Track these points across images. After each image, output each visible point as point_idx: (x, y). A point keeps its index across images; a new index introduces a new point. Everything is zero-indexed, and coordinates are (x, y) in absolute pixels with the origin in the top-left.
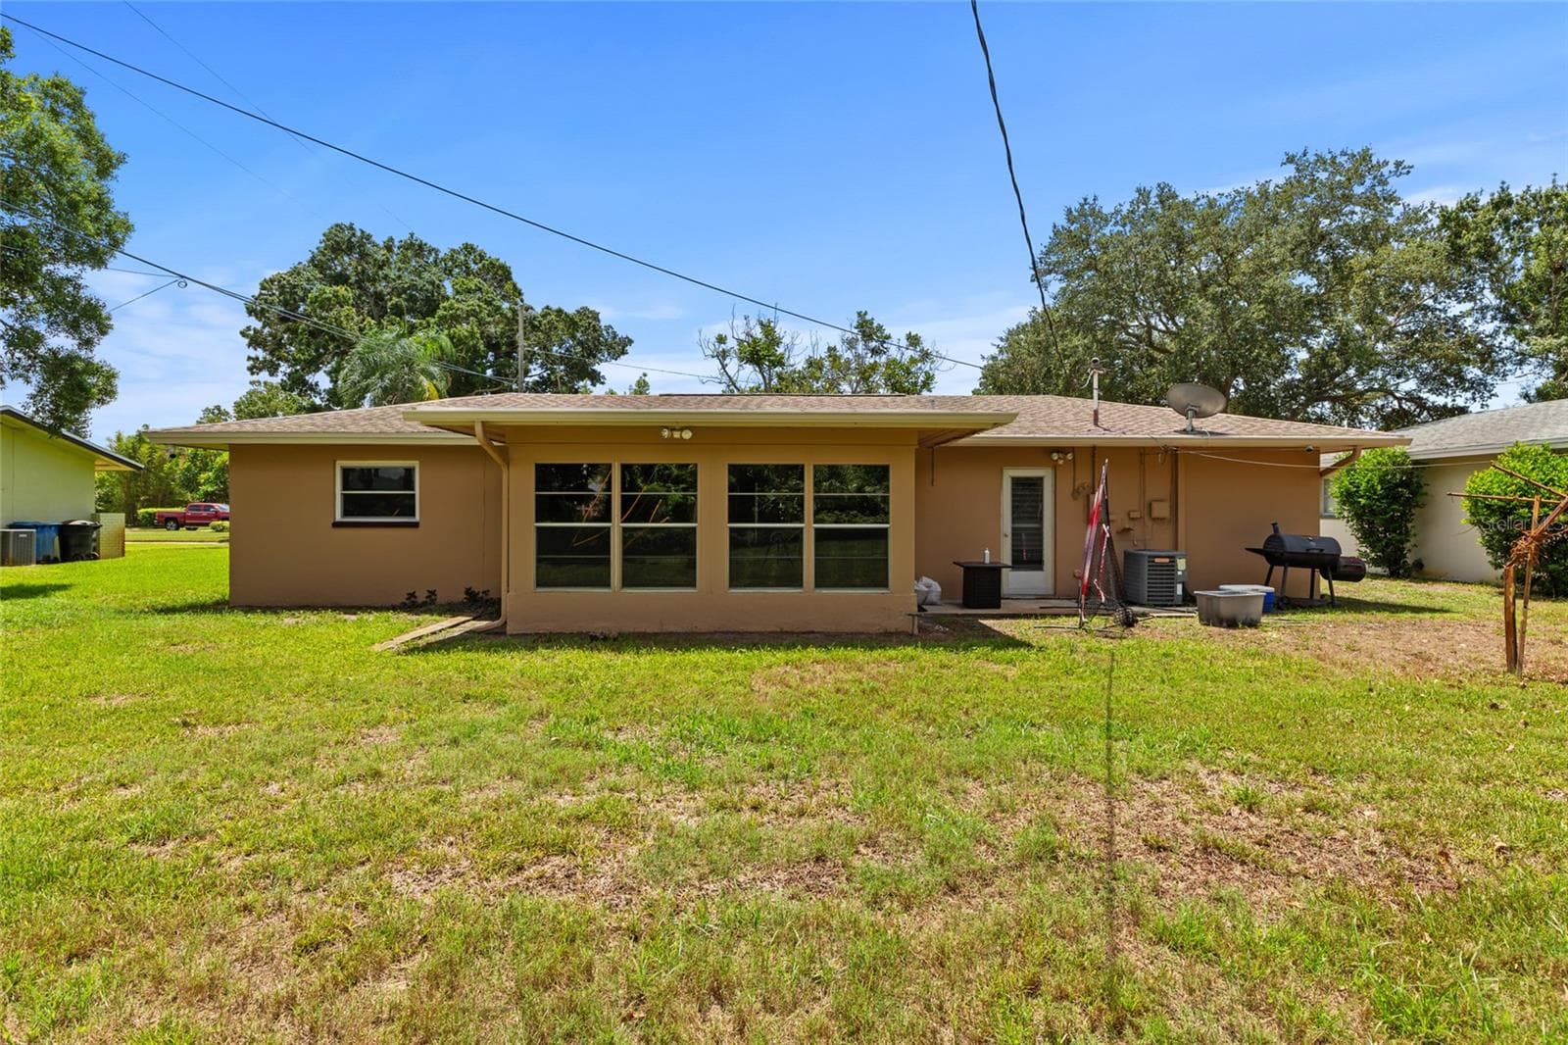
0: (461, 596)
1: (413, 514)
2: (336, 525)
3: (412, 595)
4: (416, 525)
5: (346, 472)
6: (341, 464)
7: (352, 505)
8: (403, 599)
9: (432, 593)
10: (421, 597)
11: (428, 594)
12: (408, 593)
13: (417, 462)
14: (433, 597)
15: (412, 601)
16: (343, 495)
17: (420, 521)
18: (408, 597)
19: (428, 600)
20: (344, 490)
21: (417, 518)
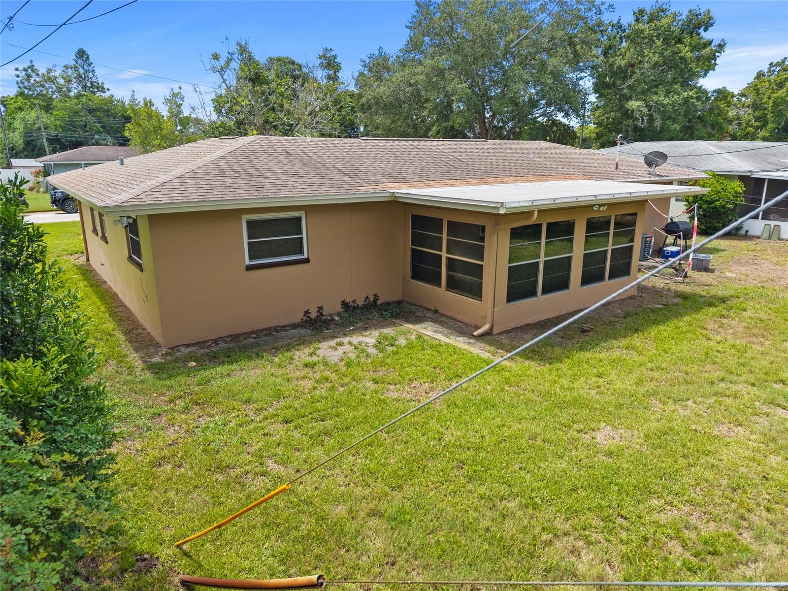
0: (339, 307)
1: (302, 252)
2: (249, 268)
3: (307, 312)
4: (307, 261)
6: (245, 218)
7: (256, 251)
8: (300, 316)
9: (320, 308)
10: (314, 313)
11: (317, 310)
12: (304, 312)
13: (304, 212)
14: (321, 311)
15: (308, 317)
16: (248, 242)
17: (308, 258)
18: (304, 315)
19: (318, 314)
20: (249, 238)
21: (306, 256)
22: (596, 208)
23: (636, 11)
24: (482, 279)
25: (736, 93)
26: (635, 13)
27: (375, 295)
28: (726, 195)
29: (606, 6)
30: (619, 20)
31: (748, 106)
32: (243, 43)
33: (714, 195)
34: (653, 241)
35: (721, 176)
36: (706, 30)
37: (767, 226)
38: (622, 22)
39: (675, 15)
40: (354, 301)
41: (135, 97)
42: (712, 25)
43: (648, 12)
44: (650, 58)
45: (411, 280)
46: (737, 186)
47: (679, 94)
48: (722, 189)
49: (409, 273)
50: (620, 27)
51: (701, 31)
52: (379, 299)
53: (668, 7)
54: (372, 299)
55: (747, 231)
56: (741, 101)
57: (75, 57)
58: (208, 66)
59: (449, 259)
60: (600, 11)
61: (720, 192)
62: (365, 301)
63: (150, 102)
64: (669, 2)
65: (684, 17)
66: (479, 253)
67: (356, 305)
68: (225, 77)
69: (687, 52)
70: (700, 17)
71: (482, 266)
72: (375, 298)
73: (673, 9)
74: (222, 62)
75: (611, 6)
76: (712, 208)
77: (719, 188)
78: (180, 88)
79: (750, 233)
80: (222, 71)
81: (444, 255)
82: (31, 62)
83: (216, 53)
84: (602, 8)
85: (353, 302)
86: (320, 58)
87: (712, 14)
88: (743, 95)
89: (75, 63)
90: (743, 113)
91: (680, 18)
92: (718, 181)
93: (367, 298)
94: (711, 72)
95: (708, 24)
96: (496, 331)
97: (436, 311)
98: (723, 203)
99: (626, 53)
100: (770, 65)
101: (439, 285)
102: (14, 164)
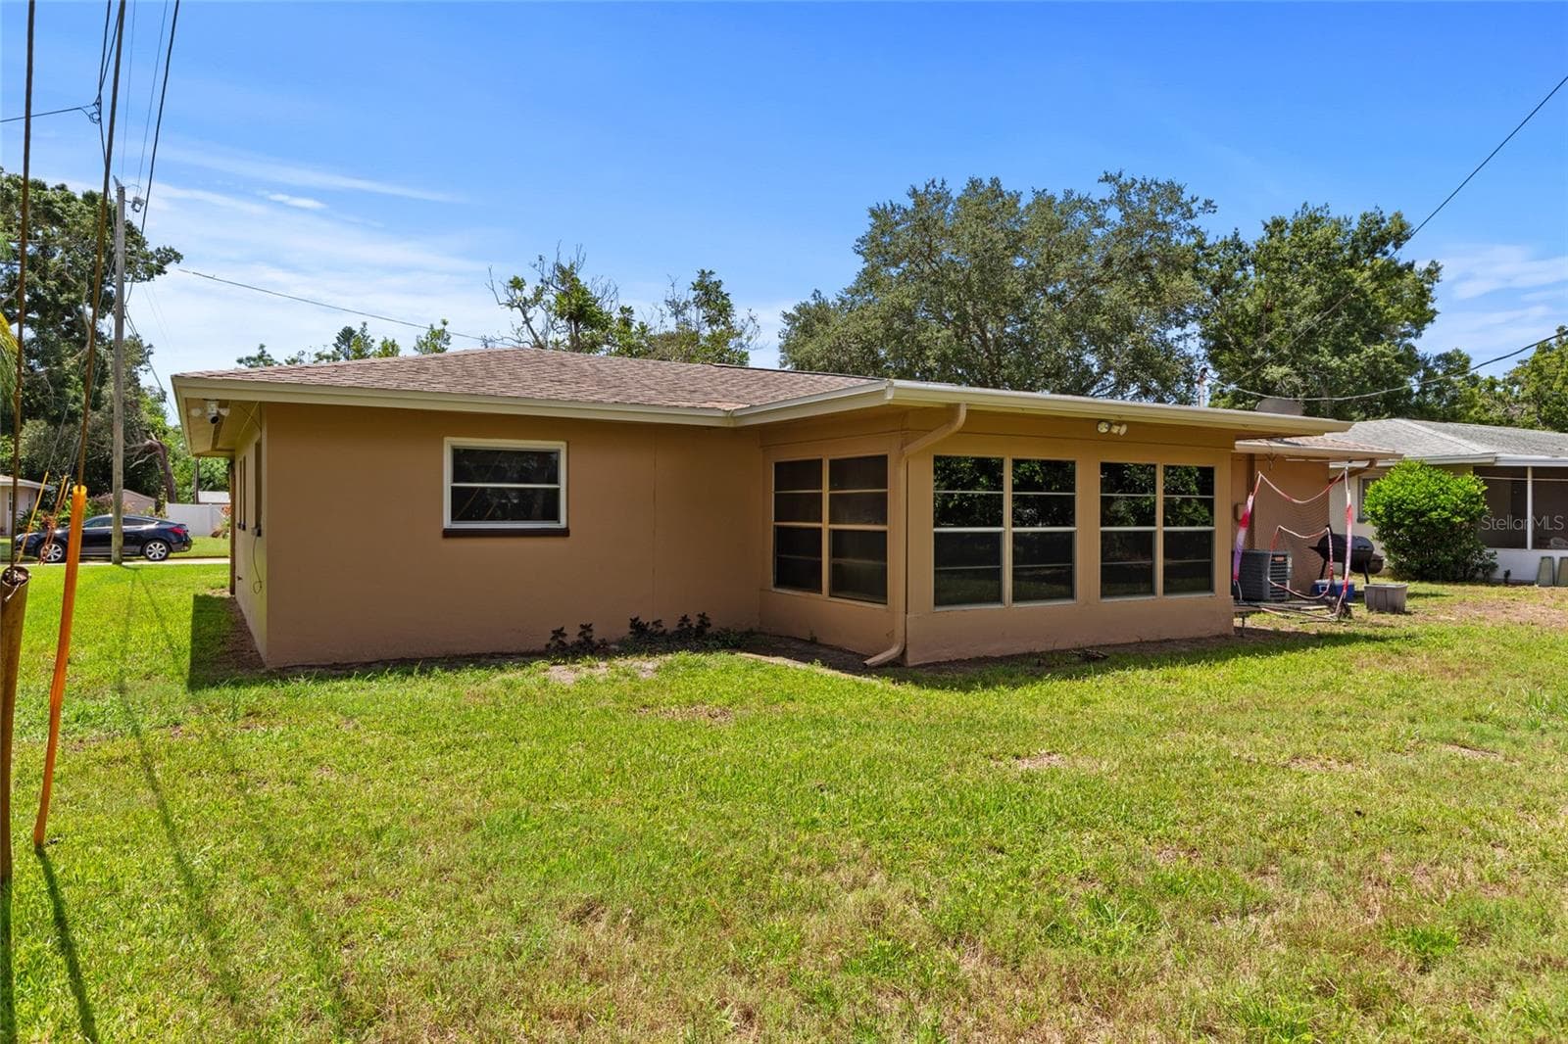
0: (625, 631)
1: (555, 517)
2: (448, 534)
3: (559, 633)
4: (564, 533)
5: (459, 455)
6: (450, 442)
7: (466, 505)
8: (545, 640)
9: (587, 628)
10: (572, 636)
11: (580, 630)
12: (554, 632)
13: (564, 444)
14: (588, 634)
15: (560, 642)
16: (453, 488)
17: (567, 528)
18: (553, 639)
19: (582, 639)
20: (455, 480)
21: (563, 523)
22: (1103, 428)
23: (1268, 223)
24: (886, 560)
25: (1500, 378)
26: (1267, 226)
27: (702, 616)
28: (1448, 500)
29: (1200, 203)
30: (1236, 235)
31: (1526, 400)
32: (567, 266)
33: (1424, 498)
34: (1289, 565)
35: (1435, 467)
36: (1397, 246)
37: (1547, 562)
38: (1241, 238)
39: (1338, 222)
40: (657, 623)
41: (367, 333)
42: (1407, 238)
43: (1291, 225)
44: (1296, 292)
45: (774, 590)
46: (1473, 485)
47: (1359, 351)
48: (1441, 489)
49: (771, 578)
50: (1239, 246)
51: (1390, 248)
52: (709, 625)
53: (1324, 215)
54: (695, 622)
55: (1508, 573)
56: (1511, 392)
57: (336, 341)
58: (505, 298)
59: (835, 533)
60: (1190, 210)
61: (1437, 495)
62: (680, 625)
63: (393, 345)
64: (1327, 206)
65: (1355, 226)
66: (878, 508)
67: (661, 630)
68: (529, 316)
69: (1365, 280)
70: (1383, 225)
71: (884, 533)
72: (701, 622)
73: (1335, 213)
74: (528, 292)
75: (1208, 203)
76: (1423, 524)
77: (1434, 488)
78: (445, 323)
79: (1512, 577)
80: (524, 305)
81: (826, 526)
82: (262, 347)
83: (516, 278)
84: (1194, 207)
85: (654, 623)
86: (695, 289)
87: (1406, 218)
88: (1514, 381)
89: (334, 349)
90: (1518, 412)
91: (1349, 229)
92: (1430, 476)
93: (685, 619)
94: (1428, 325)
95: (1400, 236)
96: (912, 660)
97: (813, 641)
98: (1446, 514)
99: (1253, 289)
100: (1558, 331)
101: (819, 590)
102: (201, 500)
